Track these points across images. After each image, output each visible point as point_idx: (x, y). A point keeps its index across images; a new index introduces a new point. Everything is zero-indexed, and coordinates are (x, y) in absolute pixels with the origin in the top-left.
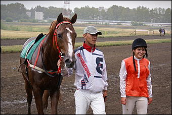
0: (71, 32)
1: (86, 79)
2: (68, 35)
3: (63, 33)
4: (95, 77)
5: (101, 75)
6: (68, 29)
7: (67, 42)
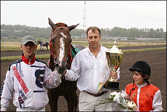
0: (65, 36)
1: (23, 95)
2: (61, 40)
3: (56, 37)
4: (34, 92)
5: (41, 89)
6: (62, 34)
7: (59, 47)
